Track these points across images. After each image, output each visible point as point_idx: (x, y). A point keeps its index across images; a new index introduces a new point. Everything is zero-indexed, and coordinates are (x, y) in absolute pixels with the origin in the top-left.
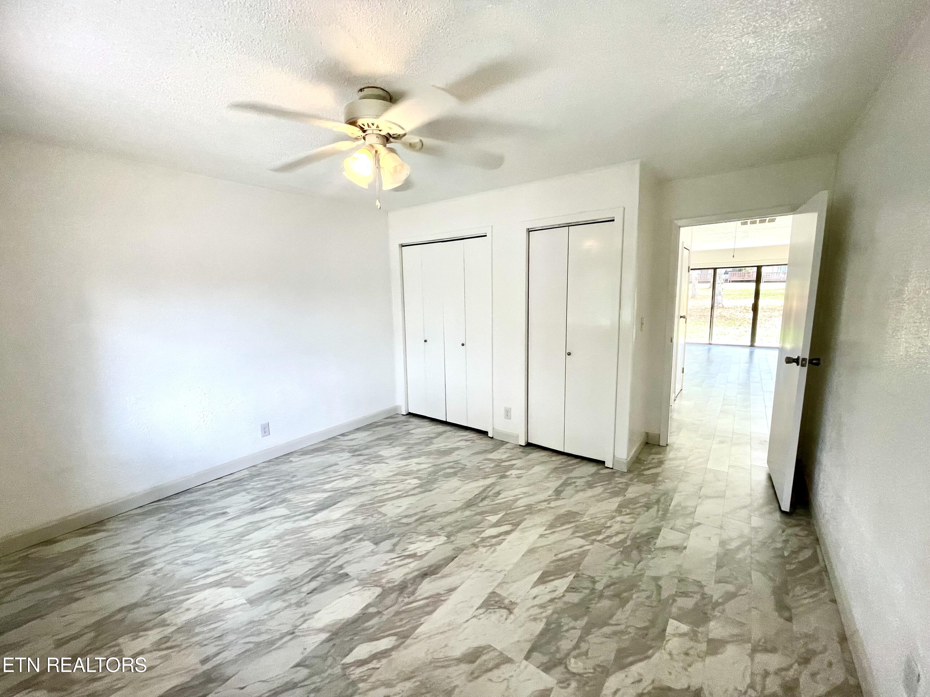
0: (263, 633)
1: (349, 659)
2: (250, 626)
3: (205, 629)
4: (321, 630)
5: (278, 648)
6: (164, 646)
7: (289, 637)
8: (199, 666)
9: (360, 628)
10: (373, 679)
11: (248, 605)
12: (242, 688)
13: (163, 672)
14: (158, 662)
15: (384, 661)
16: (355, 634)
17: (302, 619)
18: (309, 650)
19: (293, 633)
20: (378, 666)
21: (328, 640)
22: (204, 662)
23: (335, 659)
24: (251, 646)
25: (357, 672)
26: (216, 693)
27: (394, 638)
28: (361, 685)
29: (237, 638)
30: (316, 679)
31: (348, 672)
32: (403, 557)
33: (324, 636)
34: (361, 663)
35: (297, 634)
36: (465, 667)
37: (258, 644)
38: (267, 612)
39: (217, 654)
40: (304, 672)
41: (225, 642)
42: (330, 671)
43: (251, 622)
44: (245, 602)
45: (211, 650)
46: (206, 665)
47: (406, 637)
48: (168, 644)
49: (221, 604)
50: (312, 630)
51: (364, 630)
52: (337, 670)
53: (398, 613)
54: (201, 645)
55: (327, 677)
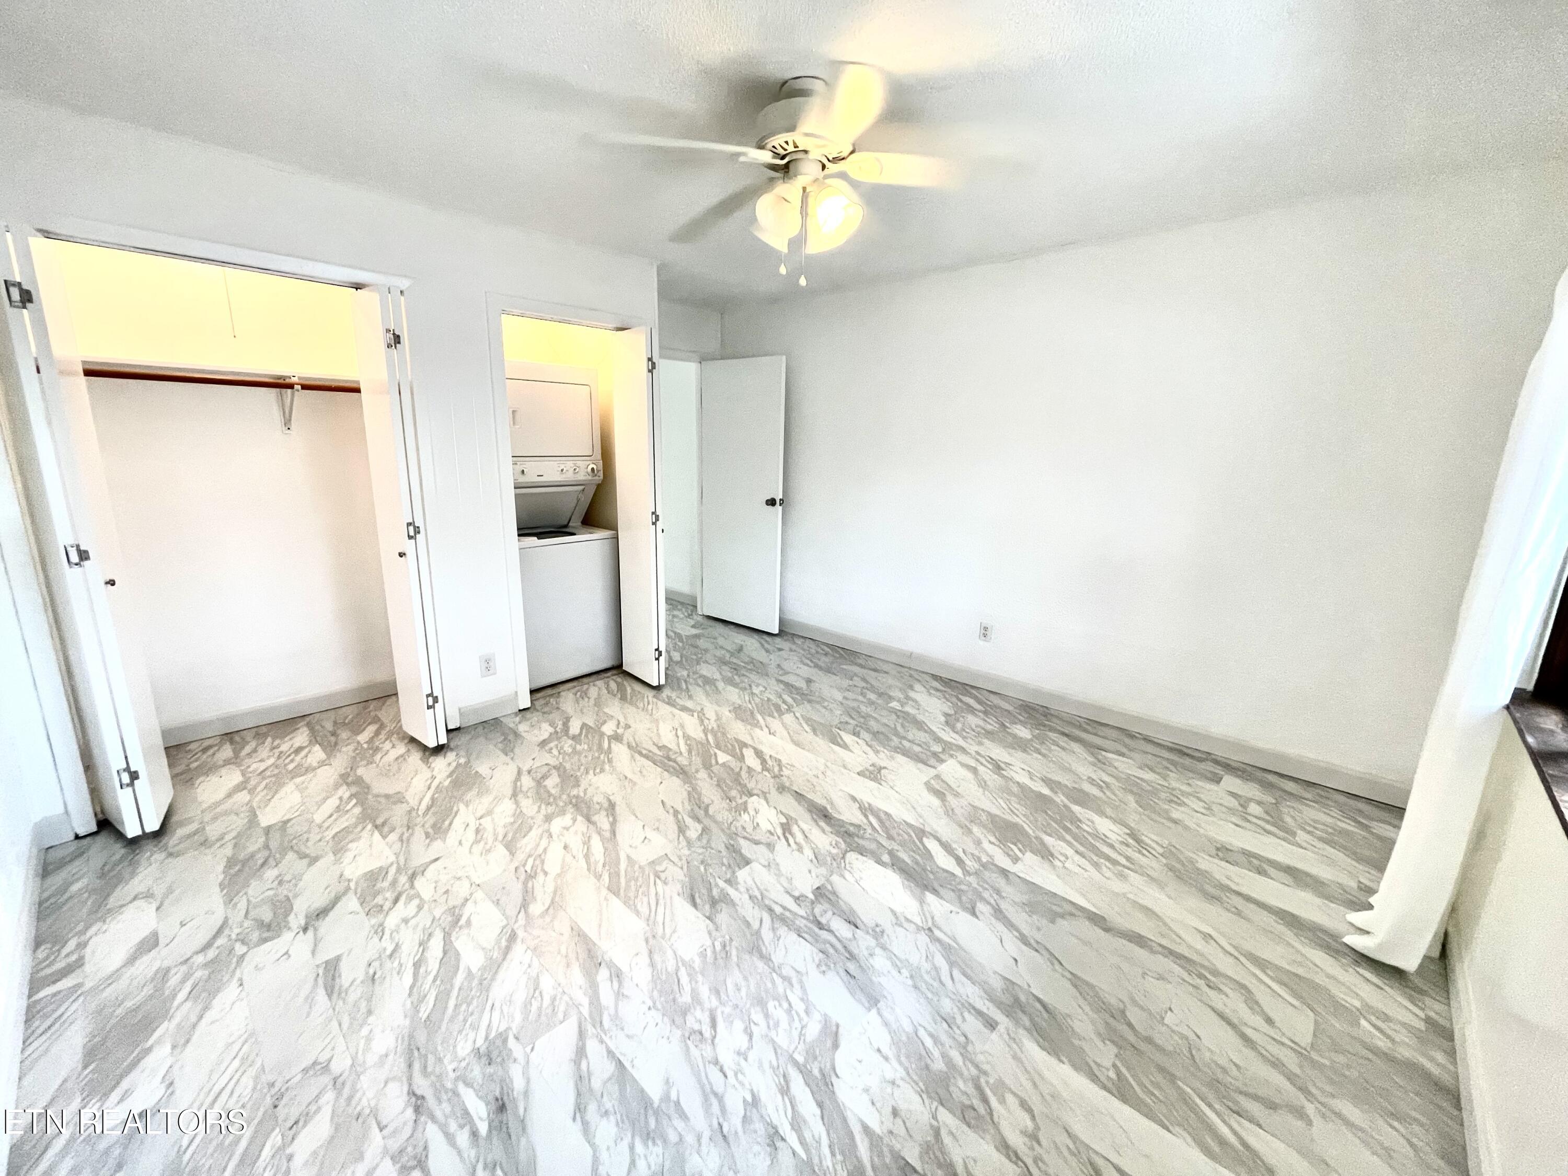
0: (934, 965)
1: (958, 871)
2: (923, 987)
3: (936, 1053)
4: (922, 902)
5: (955, 940)
6: (982, 1110)
7: (937, 933)
8: (1001, 1028)
9: (917, 868)
10: (976, 853)
11: (879, 1005)
12: (1016, 960)
13: (1028, 1085)
14: (1010, 1099)
15: (954, 846)
16: (924, 870)
17: (906, 925)
18: (952, 908)
19: (930, 929)
20: (961, 850)
21: (935, 892)
22: (991, 1025)
23: (959, 884)
24: (956, 973)
25: (970, 864)
26: (1029, 986)
27: (925, 840)
28: (984, 860)
29: (947, 996)
30: (986, 895)
31: (972, 871)
32: (787, 835)
33: (930, 897)
34: (959, 861)
35: (930, 924)
36: (950, 798)
37: (952, 964)
38: (895, 972)
39: (980, 1013)
40: (981, 907)
41: (955, 1010)
42: (975, 885)
43: (916, 987)
44: (874, 1011)
45: (972, 1025)
46: (996, 1018)
47: (923, 831)
48: (976, 1102)
49: (879, 1050)
50: (923, 910)
51: (917, 863)
52: (972, 879)
53: (890, 837)
54: (964, 1046)
55: (982, 886)
